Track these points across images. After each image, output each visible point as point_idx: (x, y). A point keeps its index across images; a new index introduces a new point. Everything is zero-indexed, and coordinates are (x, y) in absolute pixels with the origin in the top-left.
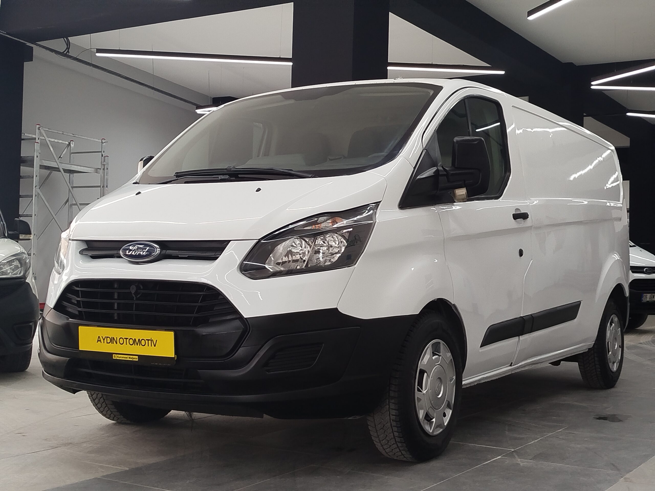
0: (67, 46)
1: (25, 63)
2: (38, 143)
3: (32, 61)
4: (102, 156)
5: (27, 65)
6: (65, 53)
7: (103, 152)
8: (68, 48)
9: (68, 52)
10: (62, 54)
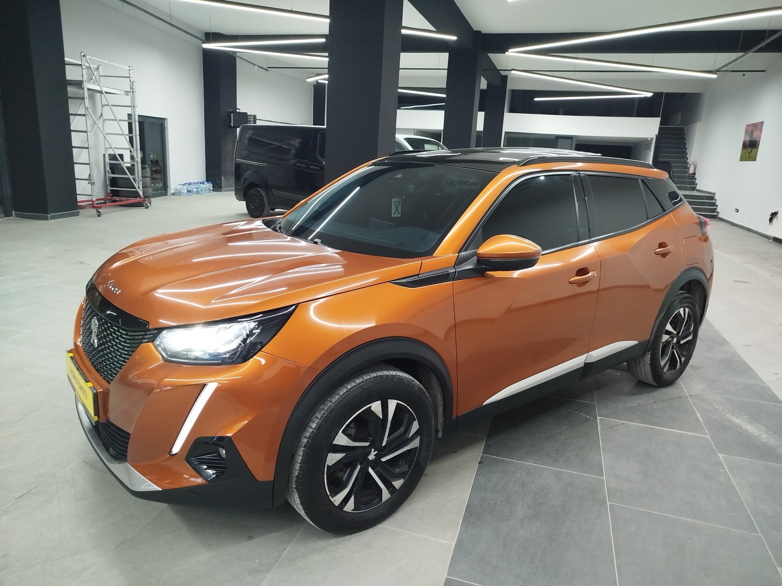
4: (130, 81)
7: (130, 77)
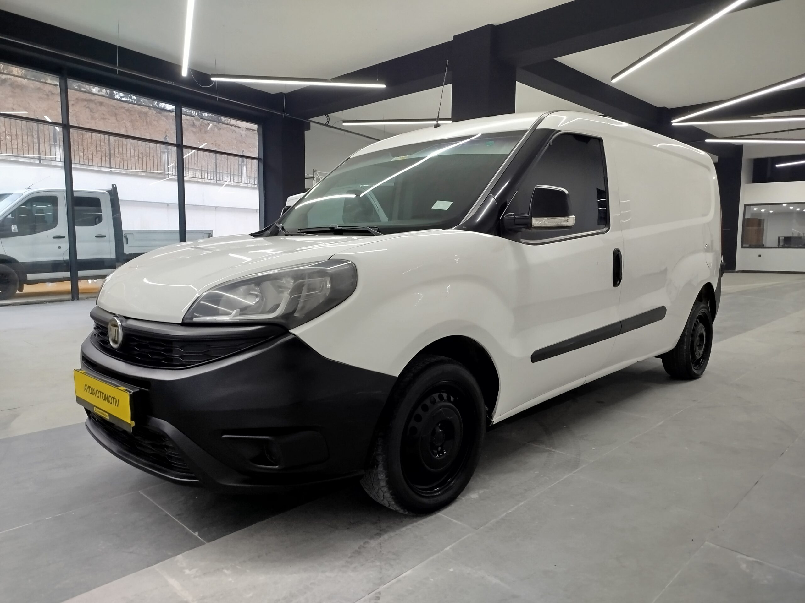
0: (328, 119)
1: (305, 132)
2: (315, 180)
3: (310, 130)
5: (306, 133)
6: (327, 124)
8: (328, 121)
9: (329, 123)
10: (325, 125)
